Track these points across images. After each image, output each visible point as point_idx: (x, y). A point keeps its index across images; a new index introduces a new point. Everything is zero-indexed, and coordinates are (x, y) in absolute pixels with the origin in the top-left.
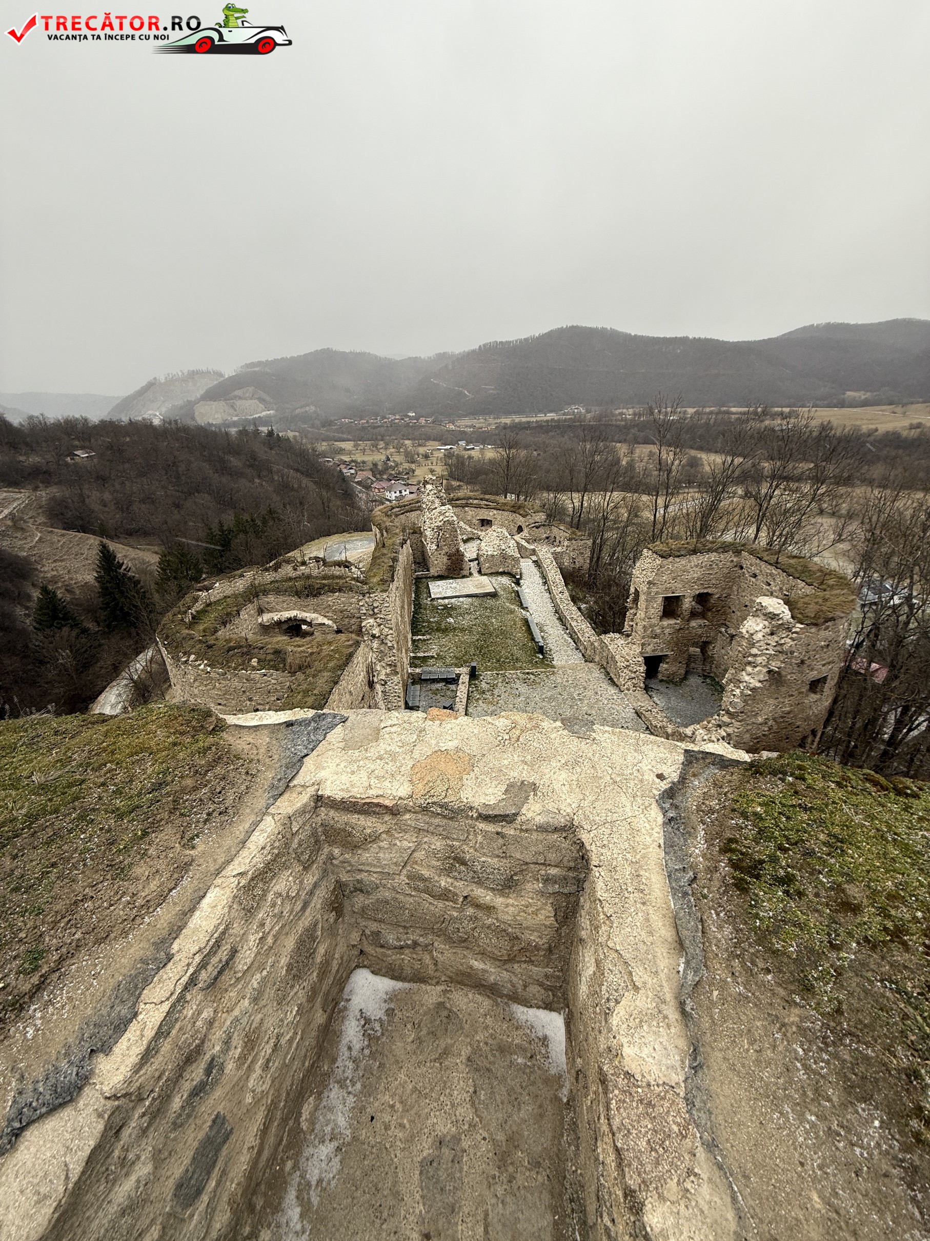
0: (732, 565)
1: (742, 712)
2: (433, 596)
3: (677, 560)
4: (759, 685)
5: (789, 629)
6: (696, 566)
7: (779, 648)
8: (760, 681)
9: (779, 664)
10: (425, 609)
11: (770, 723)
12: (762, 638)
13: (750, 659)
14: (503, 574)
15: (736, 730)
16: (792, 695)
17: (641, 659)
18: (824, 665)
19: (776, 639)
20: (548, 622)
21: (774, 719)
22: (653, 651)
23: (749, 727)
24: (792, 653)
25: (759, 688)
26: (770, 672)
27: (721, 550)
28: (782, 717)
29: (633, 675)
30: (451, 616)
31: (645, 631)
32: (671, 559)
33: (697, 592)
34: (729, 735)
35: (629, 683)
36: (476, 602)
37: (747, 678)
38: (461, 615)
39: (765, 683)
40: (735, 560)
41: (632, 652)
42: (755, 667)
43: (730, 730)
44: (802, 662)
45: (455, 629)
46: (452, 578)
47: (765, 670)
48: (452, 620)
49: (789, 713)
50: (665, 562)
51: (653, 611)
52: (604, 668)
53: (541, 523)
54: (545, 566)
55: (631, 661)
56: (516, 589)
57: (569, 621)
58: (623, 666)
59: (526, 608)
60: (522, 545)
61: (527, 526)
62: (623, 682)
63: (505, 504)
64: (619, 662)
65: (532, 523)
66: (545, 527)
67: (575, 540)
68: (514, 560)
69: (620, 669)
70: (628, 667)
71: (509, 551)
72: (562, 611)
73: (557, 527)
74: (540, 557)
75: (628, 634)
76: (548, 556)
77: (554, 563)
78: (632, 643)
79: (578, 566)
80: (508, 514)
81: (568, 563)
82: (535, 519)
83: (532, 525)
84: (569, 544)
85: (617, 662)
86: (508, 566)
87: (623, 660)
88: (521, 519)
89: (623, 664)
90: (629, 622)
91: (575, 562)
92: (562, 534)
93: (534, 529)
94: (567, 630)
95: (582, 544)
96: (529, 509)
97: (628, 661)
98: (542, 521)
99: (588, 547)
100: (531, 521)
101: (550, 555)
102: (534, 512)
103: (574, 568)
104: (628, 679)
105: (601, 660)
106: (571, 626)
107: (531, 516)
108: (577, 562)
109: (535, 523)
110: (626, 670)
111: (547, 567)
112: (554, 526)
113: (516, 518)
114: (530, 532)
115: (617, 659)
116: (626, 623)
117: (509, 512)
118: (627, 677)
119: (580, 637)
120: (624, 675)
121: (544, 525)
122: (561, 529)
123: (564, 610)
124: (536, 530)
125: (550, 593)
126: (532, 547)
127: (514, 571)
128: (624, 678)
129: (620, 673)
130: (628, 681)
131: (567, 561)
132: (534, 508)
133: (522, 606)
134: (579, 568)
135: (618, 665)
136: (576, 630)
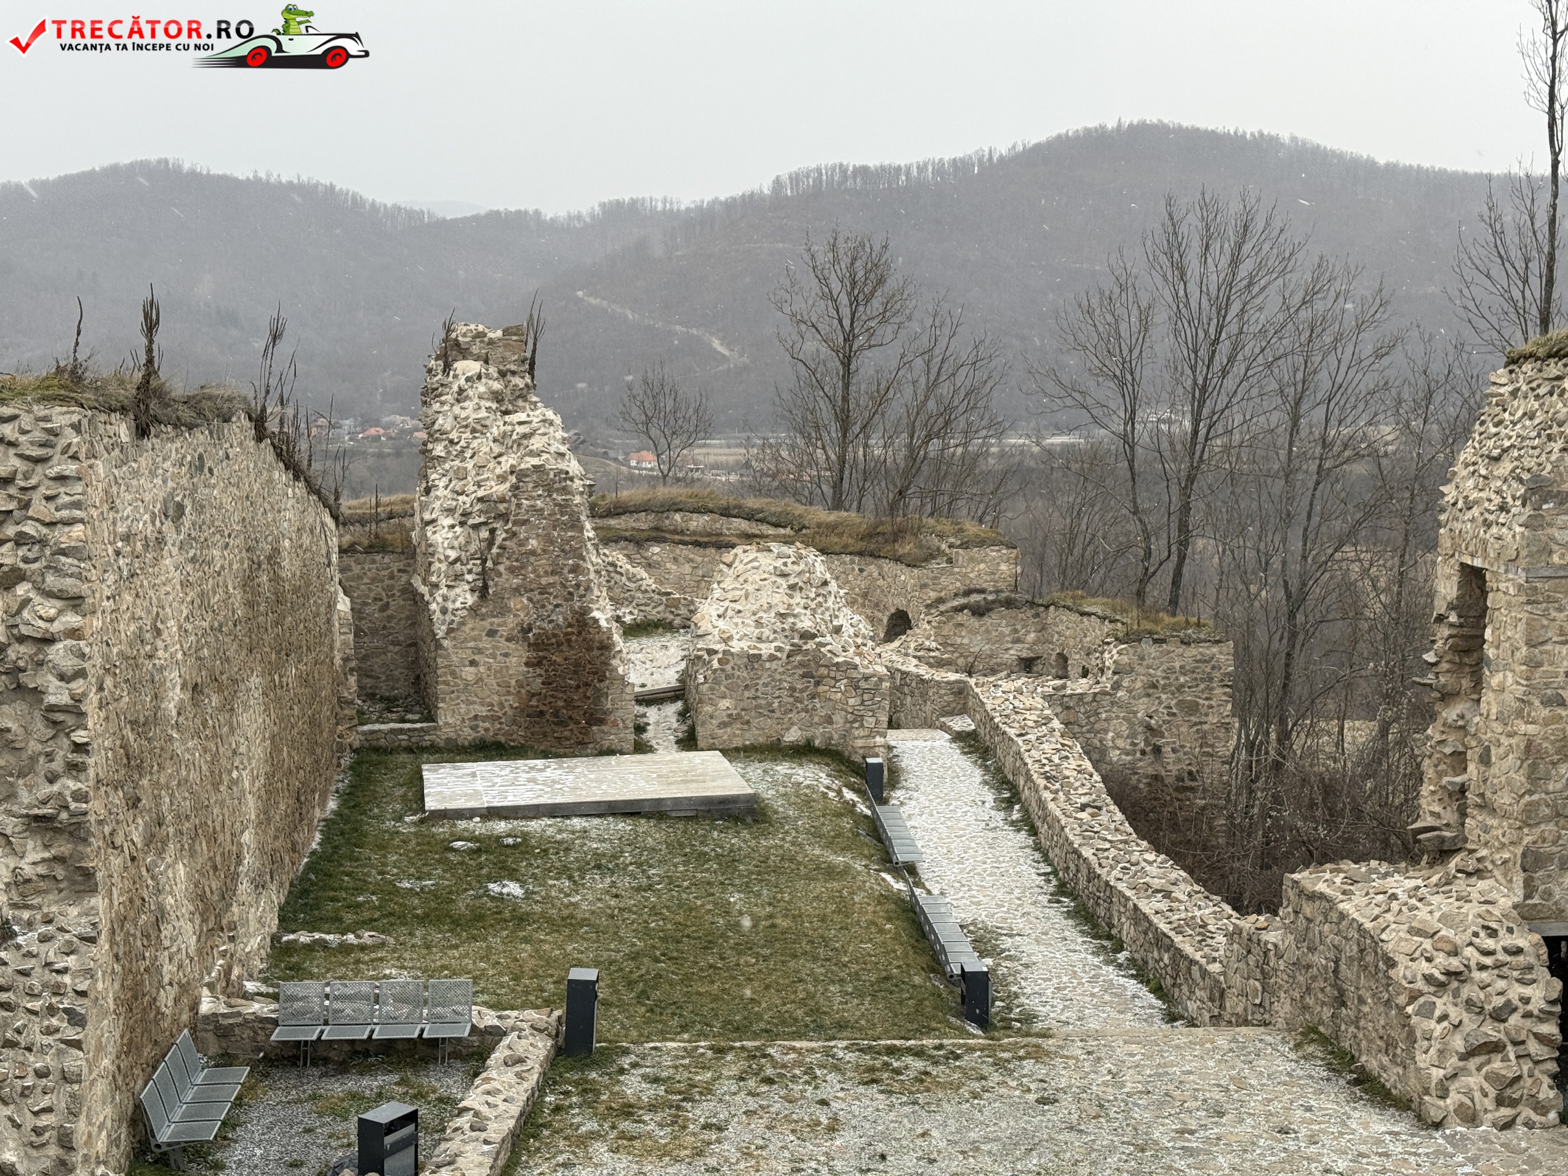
2: (431, 804)
10: (382, 847)
14: (803, 752)
17: (1527, 940)
20: (1019, 924)
29: (1491, 1031)
30: (513, 875)
31: (1535, 780)
35: (1474, 1081)
36: (652, 833)
38: (564, 871)
41: (1472, 909)
45: (521, 919)
46: (545, 755)
48: (514, 889)
52: (1324, 1040)
53: (997, 592)
54: (1012, 732)
55: (1469, 952)
56: (862, 808)
57: (1128, 899)
58: (1428, 979)
59: (910, 870)
60: (903, 673)
61: (928, 606)
62: (1437, 1074)
63: (832, 528)
64: (1402, 960)
65: (956, 595)
66: (1013, 612)
67: (1156, 641)
68: (856, 688)
69: (1412, 999)
70: (1455, 984)
71: (836, 646)
72: (1092, 876)
73: (1069, 609)
74: (989, 707)
75: (1442, 840)
76: (1029, 702)
77: (1056, 724)
78: (1469, 875)
79: (1174, 769)
80: (844, 563)
81: (1127, 754)
82: (966, 575)
83: (955, 603)
84: (1125, 659)
85: (1391, 964)
86: (829, 720)
87: (1427, 944)
88: (906, 576)
89: (1424, 967)
90: (1440, 775)
91: (1157, 750)
92: (1096, 631)
93: (964, 617)
94: (1119, 948)
95: (1190, 664)
96: (941, 536)
97: (1455, 953)
98: (1001, 585)
99: (1217, 675)
100: (949, 583)
101: (1039, 702)
102: (965, 545)
103: (1156, 777)
104: (1465, 1057)
105: (1305, 1008)
106: (1138, 917)
107: (950, 561)
108: (1167, 749)
109: (968, 593)
110: (1447, 998)
111: (1020, 741)
112: (1057, 607)
113: (880, 582)
114: (945, 633)
115: (1388, 947)
116: (1426, 789)
117: (848, 558)
118: (1458, 1043)
119: (1188, 949)
120: (1439, 1029)
121: (1009, 604)
122: (1089, 614)
123: (1098, 871)
124: (974, 622)
125: (1033, 831)
126: (953, 677)
127: (859, 743)
128: (1436, 1046)
129: (1415, 1020)
130: (1463, 1069)
131: (1120, 743)
132: (961, 530)
133: (887, 860)
134: (1180, 779)
135: (1398, 973)
136: (1163, 927)
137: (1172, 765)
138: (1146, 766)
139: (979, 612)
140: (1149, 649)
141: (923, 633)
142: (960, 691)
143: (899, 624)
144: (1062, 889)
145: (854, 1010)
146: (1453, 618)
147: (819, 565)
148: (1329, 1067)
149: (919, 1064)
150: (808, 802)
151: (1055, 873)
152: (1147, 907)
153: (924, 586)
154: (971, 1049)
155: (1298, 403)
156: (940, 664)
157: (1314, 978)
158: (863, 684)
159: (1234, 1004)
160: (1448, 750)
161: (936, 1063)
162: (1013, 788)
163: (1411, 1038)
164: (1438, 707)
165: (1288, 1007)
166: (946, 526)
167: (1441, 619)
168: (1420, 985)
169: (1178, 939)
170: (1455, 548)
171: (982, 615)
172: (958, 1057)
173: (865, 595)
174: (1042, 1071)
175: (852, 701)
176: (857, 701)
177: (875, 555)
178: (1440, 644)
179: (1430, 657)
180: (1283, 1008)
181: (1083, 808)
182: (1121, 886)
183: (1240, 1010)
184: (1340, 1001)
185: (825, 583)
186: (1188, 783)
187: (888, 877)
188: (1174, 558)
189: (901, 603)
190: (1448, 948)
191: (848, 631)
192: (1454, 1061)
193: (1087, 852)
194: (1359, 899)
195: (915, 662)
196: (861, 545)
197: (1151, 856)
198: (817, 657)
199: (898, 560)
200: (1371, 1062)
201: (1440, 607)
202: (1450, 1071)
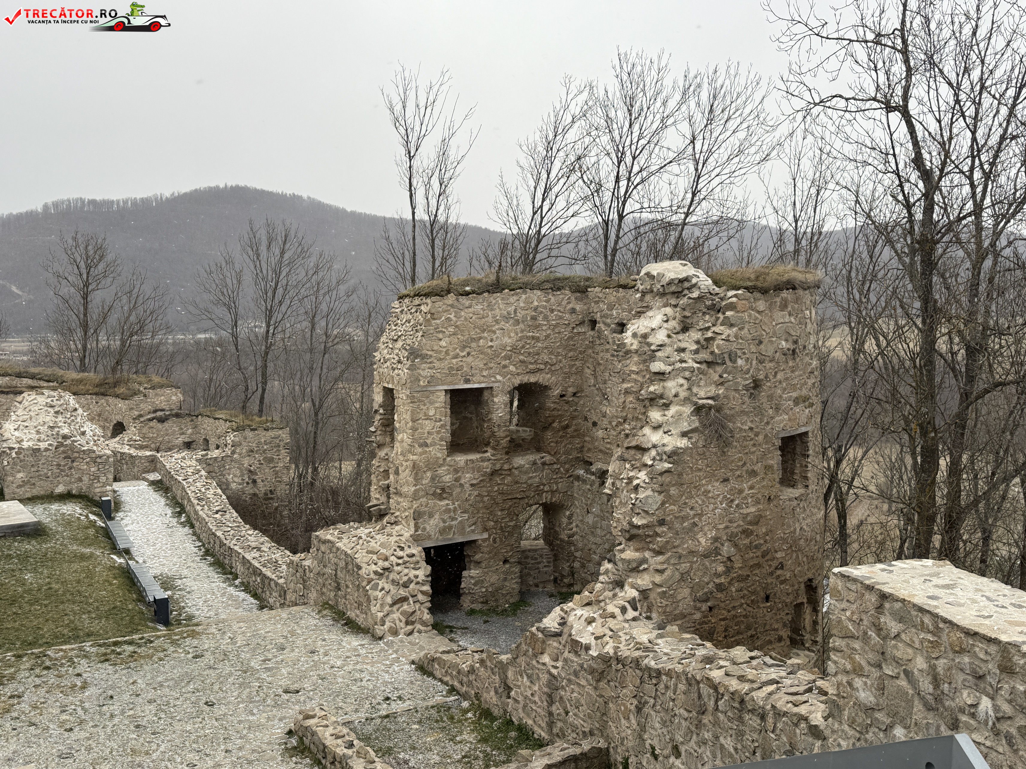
0: (574, 318)
1: (662, 523)
3: (465, 301)
4: (683, 443)
5: (715, 309)
6: (507, 318)
7: (704, 355)
8: (684, 434)
9: (712, 390)
11: (727, 549)
12: (667, 340)
13: (652, 389)
15: (658, 579)
16: (753, 473)
17: (416, 550)
18: (797, 401)
19: (695, 335)
21: (731, 538)
22: (442, 531)
23: (685, 566)
24: (733, 357)
25: (686, 449)
26: (698, 409)
27: (548, 285)
28: (747, 533)
29: (403, 592)
31: (417, 480)
32: (451, 299)
33: (517, 381)
34: (644, 593)
35: (396, 615)
37: (655, 437)
39: (695, 436)
40: (578, 307)
41: (393, 539)
42: (666, 406)
43: (644, 581)
44: (757, 384)
47: (688, 410)
49: (756, 521)
50: (440, 304)
51: (428, 425)
52: (331, 607)
53: (171, 410)
54: (180, 479)
55: (393, 558)
56: (100, 523)
57: (240, 554)
58: (376, 573)
59: (127, 552)
60: (121, 453)
61: (134, 419)
62: (380, 615)
63: (80, 381)
64: (364, 566)
65: (149, 413)
66: (180, 420)
67: (252, 430)
68: (95, 462)
69: (369, 582)
70: (387, 573)
71: (83, 442)
72: (222, 545)
73: (208, 416)
74: (168, 467)
75: (380, 510)
76: (189, 463)
77: (203, 473)
78: (392, 524)
79: (263, 490)
80: (87, 399)
81: (240, 484)
82: (154, 402)
83: (149, 417)
84: (237, 439)
85: (359, 568)
86: (80, 480)
87: (375, 557)
88: (121, 404)
89: (374, 567)
90: (379, 481)
91: (254, 482)
92: (222, 426)
93: (154, 423)
94: (236, 577)
95: (268, 439)
96: (140, 384)
97: (386, 559)
98: (173, 407)
99: (282, 444)
100: (146, 407)
101: (194, 463)
102: (153, 388)
103: (255, 495)
104: (392, 606)
105: (323, 594)
106: (245, 561)
107: (145, 396)
108: (259, 481)
109: (155, 411)
110: (384, 580)
111: (184, 483)
112: (202, 416)
113: (108, 408)
114: (144, 431)
115: (358, 561)
116: (373, 488)
117: (89, 397)
118: (389, 600)
119: (269, 574)
120: (380, 595)
121: (177, 416)
122: (219, 419)
123: (225, 542)
124: (160, 426)
125: (192, 526)
126: (148, 453)
127: (98, 490)
128: (380, 602)
129: (370, 592)
130: (392, 611)
131: (236, 479)
132: (150, 380)
133: (114, 548)
134: (266, 494)
135: (363, 572)
136: (257, 565)
137: (262, 488)
138: (249, 490)
139: (162, 420)
140: (249, 434)
141: (132, 432)
142: (153, 460)
143: (119, 428)
144: (207, 553)
145: (96, 626)
146: (381, 411)
147: (72, 401)
148: (334, 619)
149: (131, 648)
150: (69, 523)
151: (203, 545)
152: (248, 556)
153: (131, 409)
154: (159, 637)
155: (314, 317)
156: (141, 447)
157: (326, 580)
158: (99, 460)
159: (290, 596)
160: (381, 470)
161: (140, 646)
162: (181, 506)
163: (369, 600)
164: (377, 451)
165: (315, 595)
166: (142, 378)
167: (376, 411)
168: (372, 576)
169: (264, 570)
170: (381, 379)
171: (163, 422)
172: (151, 642)
173: (99, 415)
174: (195, 642)
175: (92, 469)
176: (96, 468)
177: (104, 395)
178: (376, 423)
179: (372, 429)
180: (313, 595)
181: (217, 512)
182: (236, 548)
183: (293, 599)
184: (338, 588)
185: (76, 410)
186: (270, 496)
187: (114, 557)
188: (260, 390)
189: (119, 418)
190: (383, 557)
191: (89, 433)
192: (387, 608)
193: (219, 533)
194: (345, 541)
195: (128, 447)
196: (97, 390)
197: (251, 532)
198: (72, 448)
199: (117, 396)
200: (351, 614)
201: (376, 406)
202: (386, 613)
